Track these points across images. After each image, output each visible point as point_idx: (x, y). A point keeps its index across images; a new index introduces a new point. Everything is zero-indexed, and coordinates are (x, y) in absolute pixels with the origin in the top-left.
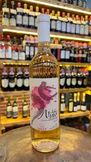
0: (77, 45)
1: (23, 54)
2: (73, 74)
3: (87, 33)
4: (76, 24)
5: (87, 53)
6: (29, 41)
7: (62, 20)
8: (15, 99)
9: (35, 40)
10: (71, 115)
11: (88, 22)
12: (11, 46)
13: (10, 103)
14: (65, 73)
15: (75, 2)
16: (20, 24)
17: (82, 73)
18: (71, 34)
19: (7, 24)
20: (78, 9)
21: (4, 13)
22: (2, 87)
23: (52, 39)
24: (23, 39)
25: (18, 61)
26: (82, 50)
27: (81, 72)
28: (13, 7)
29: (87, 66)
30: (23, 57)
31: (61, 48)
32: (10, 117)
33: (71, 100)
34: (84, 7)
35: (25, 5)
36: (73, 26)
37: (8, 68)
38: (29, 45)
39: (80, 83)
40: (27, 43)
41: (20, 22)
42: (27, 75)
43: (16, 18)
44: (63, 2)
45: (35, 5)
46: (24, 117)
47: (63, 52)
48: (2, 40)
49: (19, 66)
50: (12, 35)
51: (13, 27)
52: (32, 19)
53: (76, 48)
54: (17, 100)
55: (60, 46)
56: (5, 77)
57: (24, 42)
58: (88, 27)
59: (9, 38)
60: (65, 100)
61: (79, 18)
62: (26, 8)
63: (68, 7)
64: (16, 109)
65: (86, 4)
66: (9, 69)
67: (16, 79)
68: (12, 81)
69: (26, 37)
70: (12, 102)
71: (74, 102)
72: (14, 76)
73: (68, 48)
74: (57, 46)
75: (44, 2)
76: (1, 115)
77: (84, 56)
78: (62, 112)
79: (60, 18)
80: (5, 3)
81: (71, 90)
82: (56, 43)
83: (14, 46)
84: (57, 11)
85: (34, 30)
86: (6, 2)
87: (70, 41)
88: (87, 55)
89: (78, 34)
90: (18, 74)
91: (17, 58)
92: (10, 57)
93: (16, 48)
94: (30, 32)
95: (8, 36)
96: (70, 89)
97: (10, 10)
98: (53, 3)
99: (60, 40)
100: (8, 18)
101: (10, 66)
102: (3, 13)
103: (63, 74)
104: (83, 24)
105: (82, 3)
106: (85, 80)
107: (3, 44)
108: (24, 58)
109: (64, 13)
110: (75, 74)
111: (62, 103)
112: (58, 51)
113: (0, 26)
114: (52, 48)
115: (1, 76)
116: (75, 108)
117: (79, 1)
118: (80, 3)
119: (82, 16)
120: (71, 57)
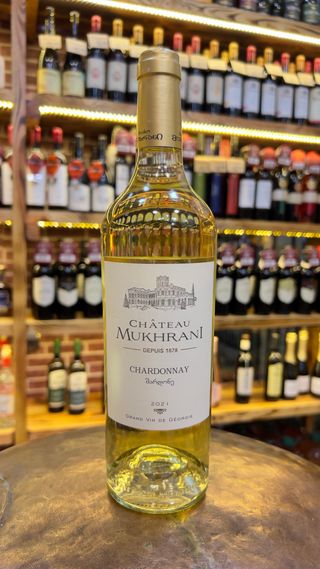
0: (299, 161)
1: (108, 191)
2: (282, 264)
4: (295, 87)
6: (127, 149)
7: (244, 73)
8: (78, 347)
10: (275, 411)
12: (67, 164)
13: (62, 361)
14: (256, 258)
15: (293, 9)
16: (99, 90)
17: (315, 262)
18: (276, 120)
19: (55, 89)
20: (304, 34)
21: (43, 52)
22: (31, 303)
23: (208, 140)
24: (109, 141)
25: (88, 215)
26: (319, 178)
28: (75, 32)
30: (106, 200)
31: (241, 169)
32: (60, 410)
33: (274, 355)
35: (118, 23)
36: (285, 96)
37: (55, 239)
38: (129, 159)
39: (308, 295)
40: (121, 155)
41: (97, 83)
43: (83, 69)
44: (251, 10)
45: (149, 23)
47: (247, 185)
48: (38, 145)
49: (92, 232)
50: (71, 127)
51: (79, 100)
53: (294, 173)
54: (86, 352)
55: (236, 165)
56: (45, 270)
57: (112, 151)
59: (60, 139)
60: (252, 355)
61: (309, 64)
62: (121, 29)
63: (269, 26)
64: (79, 381)
66: (59, 241)
67: (81, 278)
68: (68, 285)
69: (119, 133)
70: (67, 356)
71: (286, 365)
72: (74, 268)
73: (266, 171)
74: (226, 163)
75: (183, 12)
76: (31, 400)
78: (241, 399)
79: (239, 67)
80: (48, 17)
81: (275, 320)
82: (225, 155)
83: (76, 165)
84: (228, 43)
86: (52, 15)
87: (275, 144)
89: (303, 120)
90: (87, 261)
91: (85, 207)
92: (63, 202)
93: (82, 170)
94: (132, 117)
95: (58, 131)
96: (273, 317)
97: (64, 43)
98: (214, 14)
99: (236, 142)
100: (57, 67)
101: (64, 232)
102: (40, 52)
103: (249, 261)
107: (38, 153)
109: (252, 49)
110: (293, 262)
111: (242, 364)
112: (232, 183)
113: (30, 96)
114: (207, 171)
115: (30, 267)
116: (289, 384)
117: (306, 6)
118: (312, 11)
119: (317, 57)
120: (274, 204)
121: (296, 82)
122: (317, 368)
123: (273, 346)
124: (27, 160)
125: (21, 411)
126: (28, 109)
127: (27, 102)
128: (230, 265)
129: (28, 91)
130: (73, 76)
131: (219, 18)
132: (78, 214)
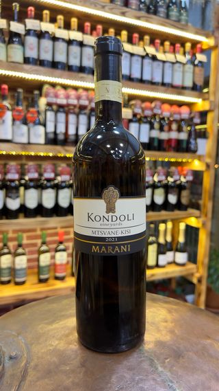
0: (166, 111)
1: (41, 129)
2: (156, 179)
3: (189, 83)
4: (164, 62)
5: (189, 128)
6: (54, 100)
7: (131, 52)
8: (20, 239)
9: (68, 97)
10: (153, 275)
11: (191, 58)
12: (13, 110)
13: (8, 248)
15: (162, 10)
16: (33, 58)
17: (177, 177)
18: (152, 84)
19: (3, 57)
20: (169, 27)
24: (41, 95)
25: (27, 146)
26: (179, 122)
27: (176, 173)
28: (16, 18)
29: (190, 160)
30: (40, 136)
31: (130, 117)
32: (9, 282)
33: (152, 239)
34: (183, 23)
35: (46, 12)
36: (157, 68)
37: (2, 162)
38: (55, 107)
39: (173, 199)
40: (49, 104)
41: (32, 54)
42: (49, 180)
43: (23, 44)
44: (135, 9)
45: (68, 14)
46: (41, 281)
49: (29, 158)
50: (15, 84)
51: (20, 65)
52: (61, 46)
53: (163, 119)
54: (25, 242)
55: (127, 114)
57: (43, 102)
58: (192, 70)
59: (7, 92)
61: (172, 47)
62: (48, 19)
63: (147, 21)
65: (187, 16)
66: (6, 164)
67: (22, 189)
68: (13, 195)
69: (47, 88)
70: (11, 245)
71: (159, 245)
72: (17, 183)
73: (146, 117)
75: (91, 8)
77: (183, 136)
79: (127, 47)
81: (154, 215)
83: (18, 111)
84: (121, 31)
85: (67, 73)
86: (0, 3)
87: (151, 100)
88: (190, 134)
89: (169, 84)
90: (27, 178)
91: (25, 140)
92: (9, 137)
93: (23, 114)
94: (57, 79)
95: (5, 86)
96: (151, 214)
97: (9, 25)
98: (111, 11)
99: (127, 98)
100: (4, 42)
101: (9, 157)
104: (180, 63)
105: (178, 14)
106: (185, 193)
108: (42, 140)
109: (136, 35)
110: (163, 178)
116: (161, 257)
117: (170, 9)
118: (174, 12)
119: (177, 42)
120: (151, 139)
121: (165, 59)
122: (179, 246)
123: (150, 233)
130: (15, 48)
131: (115, 14)
132: (20, 145)
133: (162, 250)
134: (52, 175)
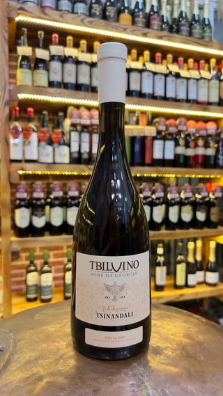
0: (192, 127)
1: (66, 149)
2: (183, 196)
3: (215, 99)
4: (188, 79)
5: (216, 146)
6: (77, 121)
7: (154, 70)
8: (46, 256)
9: (91, 117)
10: (181, 295)
11: (217, 74)
12: (37, 132)
13: (35, 266)
14: (166, 192)
15: (185, 29)
16: (58, 82)
17: (205, 194)
18: (176, 101)
19: (28, 82)
20: (192, 45)
21: (20, 58)
22: (14, 226)
23: (132, 114)
24: (65, 116)
25: (52, 166)
26: (206, 138)
28: (41, 45)
29: (218, 177)
30: (65, 155)
31: (154, 134)
32: (35, 299)
33: (180, 258)
34: (207, 39)
35: (70, 38)
36: (181, 85)
37: (29, 182)
38: (79, 128)
39: (201, 216)
40: (74, 125)
41: (56, 78)
42: (73, 198)
43: (47, 69)
44: (157, 30)
45: (91, 38)
46: (66, 298)
47: (158, 144)
48: (17, 119)
49: (56, 177)
50: (40, 107)
51: (44, 89)
52: (84, 69)
53: (189, 135)
54: (51, 260)
55: (150, 131)
56: (23, 203)
57: (67, 123)
58: (217, 85)
59: (32, 115)
60: (165, 258)
61: (196, 64)
62: (72, 44)
63: (169, 40)
64: (47, 280)
65: (211, 32)
66: (32, 184)
67: (47, 208)
68: (39, 213)
69: (72, 110)
70: (38, 262)
71: (188, 264)
72: (43, 201)
73: (170, 134)
74: (144, 129)
76: (14, 294)
77: (211, 152)
78: (159, 288)
79: (150, 66)
80: (23, 34)
81: (180, 234)
82: (143, 125)
83: (43, 132)
84: (143, 51)
85: (90, 94)
86: (26, 33)
87: (176, 117)
88: (217, 150)
89: (194, 100)
90: (52, 196)
91: (50, 160)
92: (35, 157)
93: (48, 135)
94: (80, 100)
95: (31, 109)
96: (178, 231)
97: (34, 51)
98: (133, 32)
99: (150, 116)
100: (30, 68)
101: (35, 177)
102: (17, 58)
103: (162, 194)
104: (205, 79)
105: (201, 31)
106: (214, 210)
107: (17, 124)
108: (67, 160)
109: (159, 55)
110: (190, 195)
111: (159, 264)
112: (148, 143)
113: (12, 87)
114: (131, 135)
115: (13, 202)
116: (191, 277)
117: (193, 26)
118: (197, 30)
119: (201, 60)
120: (177, 156)
121: (189, 76)
122: (209, 266)
123: (178, 251)
124: (10, 129)
125: (8, 301)
126: (10, 96)
127: (10, 90)
128: (149, 197)
129: (10, 83)
130: (40, 73)
131: (137, 35)
132: (45, 165)
133: (191, 269)
134: (76, 194)
